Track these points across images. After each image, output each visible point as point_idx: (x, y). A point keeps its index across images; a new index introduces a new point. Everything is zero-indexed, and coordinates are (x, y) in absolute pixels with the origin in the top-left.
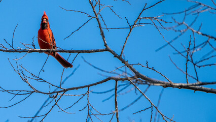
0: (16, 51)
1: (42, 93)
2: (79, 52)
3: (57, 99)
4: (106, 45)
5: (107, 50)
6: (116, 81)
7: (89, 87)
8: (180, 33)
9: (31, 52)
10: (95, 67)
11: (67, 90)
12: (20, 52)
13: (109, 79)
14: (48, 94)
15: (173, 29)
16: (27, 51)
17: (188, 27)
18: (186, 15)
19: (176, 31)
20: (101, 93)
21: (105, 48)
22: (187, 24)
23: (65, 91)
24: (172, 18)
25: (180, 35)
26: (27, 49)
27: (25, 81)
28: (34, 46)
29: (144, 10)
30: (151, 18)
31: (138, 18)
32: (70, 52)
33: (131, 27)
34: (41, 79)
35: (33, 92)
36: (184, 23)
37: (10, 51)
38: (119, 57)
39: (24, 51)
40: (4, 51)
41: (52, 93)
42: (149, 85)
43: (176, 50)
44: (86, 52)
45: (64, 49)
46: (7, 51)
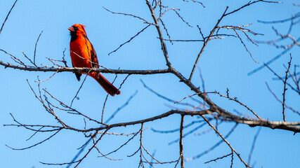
0: (39, 69)
1: (74, 129)
2: (130, 73)
3: (95, 139)
4: (168, 64)
5: (170, 71)
6: (183, 116)
7: (142, 123)
8: (283, 50)
9: (61, 71)
10: (159, 95)
11: (112, 126)
12: (45, 71)
13: (172, 112)
14: (83, 131)
15: (274, 45)
16: (55, 70)
17: (295, 42)
18: (292, 24)
19: (277, 47)
20: (167, 132)
21: (167, 68)
22: (294, 38)
23: (108, 128)
24: (273, 28)
25: (283, 53)
26: (56, 67)
27: (51, 111)
28: (65, 62)
29: (224, 15)
30: (235, 28)
31: (216, 27)
32: (117, 72)
33: (205, 41)
34: (74, 110)
35: (61, 128)
36: (289, 35)
37: (30, 69)
38: (188, 82)
39: (51, 70)
40: (21, 69)
41: (89, 131)
42: (237, 123)
43: (275, 74)
44: (140, 73)
45: (108, 68)
46: (26, 69)
